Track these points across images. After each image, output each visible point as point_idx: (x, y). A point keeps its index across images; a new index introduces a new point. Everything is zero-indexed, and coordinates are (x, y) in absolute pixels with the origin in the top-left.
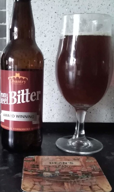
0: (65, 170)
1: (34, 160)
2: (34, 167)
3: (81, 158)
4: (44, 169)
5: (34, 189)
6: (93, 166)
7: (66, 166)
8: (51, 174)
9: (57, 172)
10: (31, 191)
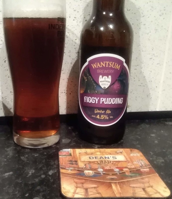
0: (108, 167)
1: (70, 155)
2: (73, 164)
3: (123, 151)
4: (85, 167)
5: (77, 193)
6: (141, 161)
7: (109, 162)
8: (93, 172)
9: (100, 170)
10: (74, 196)
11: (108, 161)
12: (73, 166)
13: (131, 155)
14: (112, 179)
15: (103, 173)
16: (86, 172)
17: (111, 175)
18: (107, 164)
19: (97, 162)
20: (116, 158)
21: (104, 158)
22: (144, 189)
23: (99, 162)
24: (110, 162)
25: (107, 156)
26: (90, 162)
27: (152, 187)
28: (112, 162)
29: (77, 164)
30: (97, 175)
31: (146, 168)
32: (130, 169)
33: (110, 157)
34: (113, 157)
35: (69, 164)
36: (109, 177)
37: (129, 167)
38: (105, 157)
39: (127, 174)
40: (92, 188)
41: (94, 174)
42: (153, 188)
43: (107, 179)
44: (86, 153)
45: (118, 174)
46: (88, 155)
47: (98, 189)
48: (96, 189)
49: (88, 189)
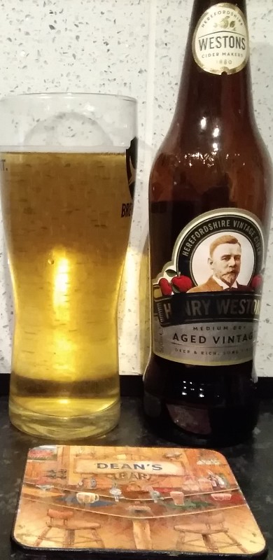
1: (55, 457)
2: (53, 477)
3: (184, 453)
4: (81, 484)
5: (48, 539)
6: (217, 477)
7: (142, 475)
8: (98, 495)
9: (116, 492)
10: (38, 544)
11: (139, 474)
12: (54, 481)
13: (200, 463)
14: (138, 512)
15: (120, 500)
16: (81, 495)
17: (139, 502)
18: (136, 479)
19: (113, 474)
20: (160, 469)
21: (132, 467)
22: (205, 537)
23: (117, 476)
24: (145, 475)
25: (140, 464)
26: (95, 475)
27: (226, 532)
28: (148, 477)
29: (65, 478)
30: (105, 501)
31: (227, 492)
32: (185, 492)
33: (148, 465)
34: (153, 466)
35: (47, 476)
36: (131, 508)
37: (185, 488)
38: (135, 466)
39: (176, 502)
40: (85, 528)
41: (98, 500)
42: (228, 534)
43: (126, 512)
44: (93, 456)
45: (156, 502)
46: (96, 459)
47: (99, 531)
48: (93, 531)
49: (76, 531)
